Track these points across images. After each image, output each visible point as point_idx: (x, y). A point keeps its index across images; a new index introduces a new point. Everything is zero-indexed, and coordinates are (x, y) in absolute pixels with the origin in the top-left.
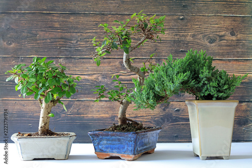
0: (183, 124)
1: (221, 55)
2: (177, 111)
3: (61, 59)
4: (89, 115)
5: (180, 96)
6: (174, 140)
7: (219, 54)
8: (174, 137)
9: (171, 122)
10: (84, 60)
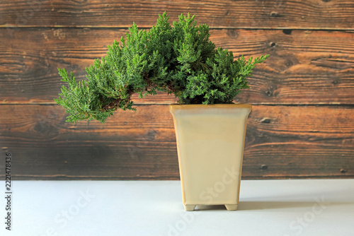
0: (276, 146)
1: (343, 23)
2: (265, 122)
3: (58, 31)
4: (109, 130)
5: (272, 95)
6: (261, 175)
7: (339, 21)
8: (261, 169)
9: (254, 143)
10: (99, 32)
